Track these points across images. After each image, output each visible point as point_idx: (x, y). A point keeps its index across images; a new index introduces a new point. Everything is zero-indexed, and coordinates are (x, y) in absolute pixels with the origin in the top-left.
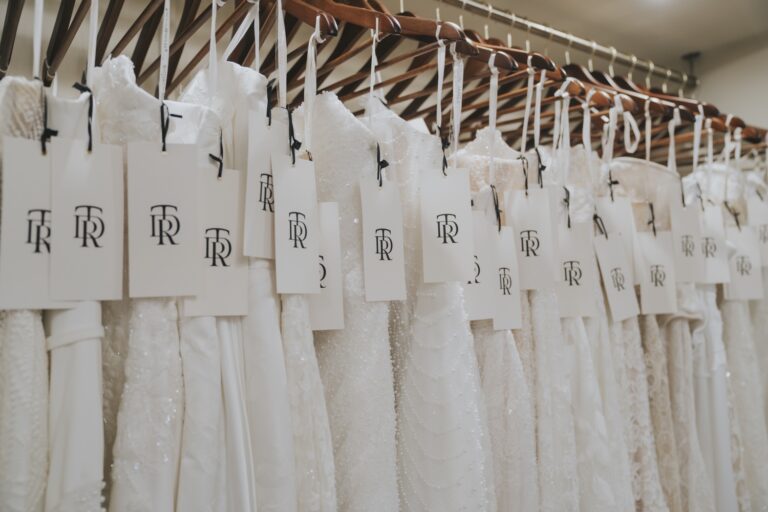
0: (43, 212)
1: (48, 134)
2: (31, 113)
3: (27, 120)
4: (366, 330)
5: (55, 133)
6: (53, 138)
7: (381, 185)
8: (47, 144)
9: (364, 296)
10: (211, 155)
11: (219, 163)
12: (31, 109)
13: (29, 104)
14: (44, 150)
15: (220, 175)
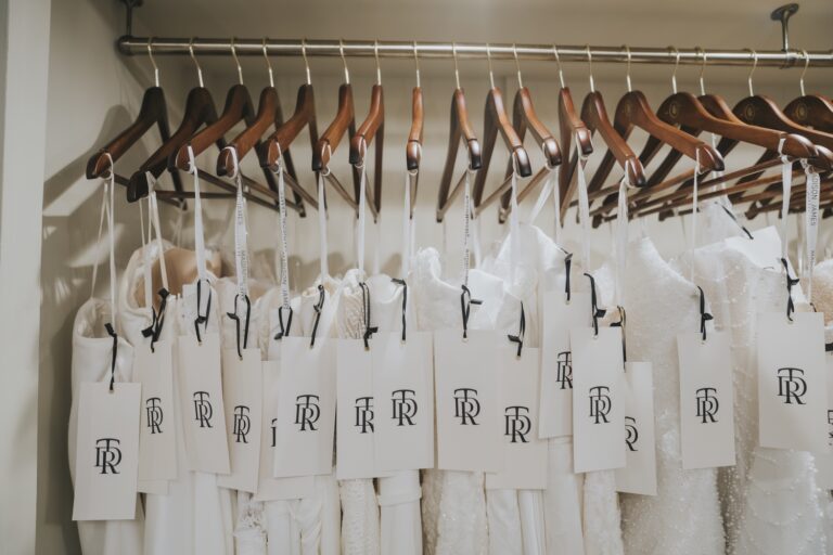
0: (367, 399)
1: (370, 331)
2: (355, 318)
3: (353, 324)
4: (682, 499)
5: (375, 330)
6: (374, 334)
7: (704, 338)
8: (369, 340)
9: (681, 462)
10: (509, 336)
11: (518, 344)
12: (355, 315)
13: (353, 311)
14: (366, 345)
15: (519, 354)
